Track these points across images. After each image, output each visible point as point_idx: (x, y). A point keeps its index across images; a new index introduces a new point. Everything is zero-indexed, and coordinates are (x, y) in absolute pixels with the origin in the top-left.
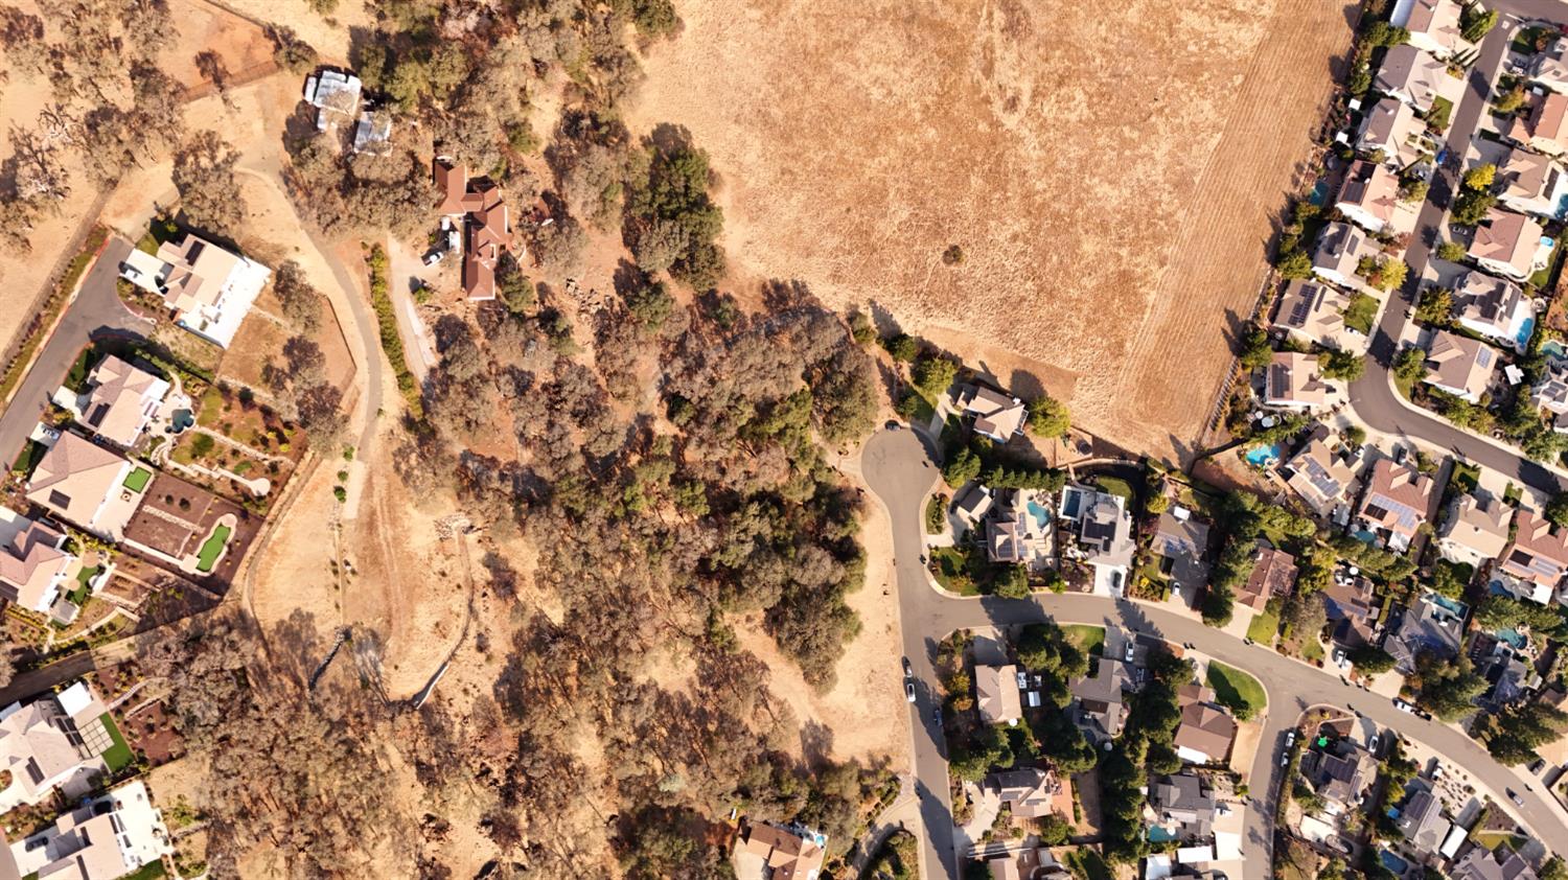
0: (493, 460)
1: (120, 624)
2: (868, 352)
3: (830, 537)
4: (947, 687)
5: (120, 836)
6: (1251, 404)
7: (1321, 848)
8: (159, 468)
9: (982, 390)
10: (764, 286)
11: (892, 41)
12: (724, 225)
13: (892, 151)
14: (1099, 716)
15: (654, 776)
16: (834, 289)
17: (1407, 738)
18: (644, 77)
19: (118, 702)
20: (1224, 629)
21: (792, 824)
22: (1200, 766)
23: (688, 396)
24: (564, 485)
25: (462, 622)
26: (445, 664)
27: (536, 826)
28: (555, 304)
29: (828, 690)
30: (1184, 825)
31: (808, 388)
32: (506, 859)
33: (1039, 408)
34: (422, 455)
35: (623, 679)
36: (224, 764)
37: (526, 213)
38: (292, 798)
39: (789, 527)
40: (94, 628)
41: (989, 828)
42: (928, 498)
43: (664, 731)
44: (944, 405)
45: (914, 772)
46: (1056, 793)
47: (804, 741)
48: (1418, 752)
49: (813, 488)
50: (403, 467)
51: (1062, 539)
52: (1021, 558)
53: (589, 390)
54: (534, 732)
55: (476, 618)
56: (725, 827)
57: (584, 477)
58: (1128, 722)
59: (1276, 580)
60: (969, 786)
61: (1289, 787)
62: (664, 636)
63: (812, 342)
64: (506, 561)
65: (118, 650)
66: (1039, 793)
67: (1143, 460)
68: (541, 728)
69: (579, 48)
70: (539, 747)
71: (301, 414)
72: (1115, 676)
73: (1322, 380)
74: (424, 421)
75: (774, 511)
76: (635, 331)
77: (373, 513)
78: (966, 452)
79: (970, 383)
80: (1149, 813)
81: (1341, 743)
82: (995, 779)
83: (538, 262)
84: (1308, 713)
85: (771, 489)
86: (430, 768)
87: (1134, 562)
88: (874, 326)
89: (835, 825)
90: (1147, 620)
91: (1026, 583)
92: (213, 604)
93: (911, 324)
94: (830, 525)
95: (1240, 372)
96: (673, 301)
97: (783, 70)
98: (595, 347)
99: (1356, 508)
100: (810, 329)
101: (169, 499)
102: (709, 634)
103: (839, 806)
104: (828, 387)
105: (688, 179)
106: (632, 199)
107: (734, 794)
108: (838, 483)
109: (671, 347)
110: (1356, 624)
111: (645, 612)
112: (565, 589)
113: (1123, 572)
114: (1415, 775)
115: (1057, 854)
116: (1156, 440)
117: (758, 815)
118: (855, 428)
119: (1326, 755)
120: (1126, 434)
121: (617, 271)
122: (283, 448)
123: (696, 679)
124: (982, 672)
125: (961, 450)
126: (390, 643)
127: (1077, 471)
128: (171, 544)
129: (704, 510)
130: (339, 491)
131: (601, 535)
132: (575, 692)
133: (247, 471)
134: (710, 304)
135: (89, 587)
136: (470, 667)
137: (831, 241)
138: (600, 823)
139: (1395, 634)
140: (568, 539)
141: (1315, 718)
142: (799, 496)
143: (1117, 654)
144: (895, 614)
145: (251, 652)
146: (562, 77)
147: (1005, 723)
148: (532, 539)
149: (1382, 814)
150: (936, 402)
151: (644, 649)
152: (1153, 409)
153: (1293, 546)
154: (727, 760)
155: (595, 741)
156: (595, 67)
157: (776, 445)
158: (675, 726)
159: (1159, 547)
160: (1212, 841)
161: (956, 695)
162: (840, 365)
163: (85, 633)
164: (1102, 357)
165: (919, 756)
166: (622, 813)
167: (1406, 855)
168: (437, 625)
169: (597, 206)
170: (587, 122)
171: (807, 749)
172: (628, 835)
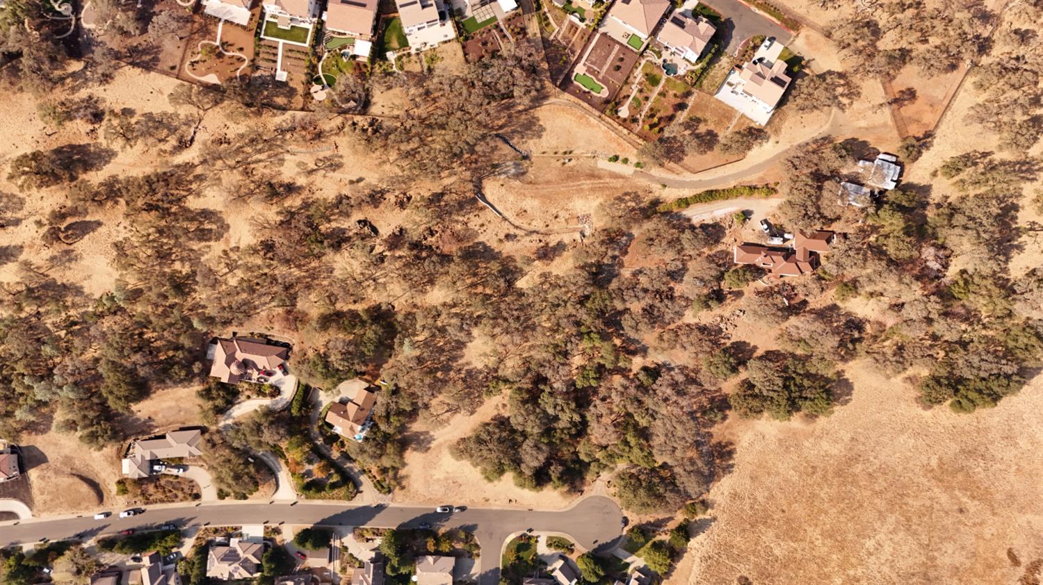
0: (626, 253)
1: (548, 29)
2: (679, 512)
3: (552, 468)
4: (444, 535)
5: (426, 25)
8: (641, 55)
10: (731, 444)
11: (910, 561)
12: (777, 421)
13: (826, 549)
15: (415, 335)
16: (726, 493)
18: (888, 377)
19: (503, 27)
21: (371, 420)
23: (657, 382)
24: (605, 296)
25: (525, 226)
26: (500, 214)
27: (396, 261)
28: (728, 301)
29: (452, 453)
31: (656, 465)
32: (378, 241)
34: (633, 209)
35: (477, 321)
36: (458, 84)
37: (793, 288)
38: (433, 121)
39: (561, 440)
40: (548, 15)
41: (350, 551)
42: (572, 541)
43: (441, 344)
44: (636, 562)
45: (392, 505)
47: (422, 433)
49: (587, 460)
50: (627, 198)
53: (667, 318)
54: (452, 265)
55: (526, 235)
56: (376, 376)
57: (609, 309)
60: (378, 541)
62: (500, 349)
63: (689, 473)
64: (560, 255)
65: (533, 28)
68: (454, 269)
69: (911, 335)
70: (443, 266)
71: (668, 138)
74: (656, 212)
75: (573, 431)
76: (706, 352)
77: (599, 178)
78: (602, 573)
82: (379, 560)
83: (758, 293)
85: (589, 431)
86: (439, 201)
88: (697, 518)
89: (367, 448)
92: (554, 81)
93: (697, 546)
94: (560, 468)
96: (725, 380)
97: (890, 477)
98: (696, 324)
100: (698, 472)
101: (622, 60)
102: (498, 379)
103: (379, 452)
104: (656, 480)
105: (811, 400)
106: (800, 360)
107: (396, 385)
108: (589, 477)
109: (692, 374)
111: (517, 339)
112: (537, 291)
117: (381, 399)
118: (625, 495)
121: (749, 344)
122: (647, 127)
123: (471, 367)
124: (450, 562)
125: (603, 570)
126: (518, 183)
128: (594, 59)
129: (579, 384)
130: (616, 158)
131: (570, 316)
132: (473, 291)
133: (635, 105)
134: (721, 405)
135: (573, 13)
136: (497, 229)
137: (761, 496)
138: (391, 299)
140: (569, 295)
142: (582, 449)
144: (495, 506)
145: (522, 102)
146: (890, 320)
147: (415, 573)
148: (572, 273)
150: (639, 556)
151: (493, 336)
154: (418, 382)
155: (441, 301)
156: (897, 344)
157: (618, 438)
158: (443, 350)
161: (437, 541)
162: (671, 491)
163: (546, 10)
165: (402, 510)
166: (396, 313)
168: (525, 211)
169: (796, 336)
170: (856, 335)
171: (417, 434)
172: (381, 316)
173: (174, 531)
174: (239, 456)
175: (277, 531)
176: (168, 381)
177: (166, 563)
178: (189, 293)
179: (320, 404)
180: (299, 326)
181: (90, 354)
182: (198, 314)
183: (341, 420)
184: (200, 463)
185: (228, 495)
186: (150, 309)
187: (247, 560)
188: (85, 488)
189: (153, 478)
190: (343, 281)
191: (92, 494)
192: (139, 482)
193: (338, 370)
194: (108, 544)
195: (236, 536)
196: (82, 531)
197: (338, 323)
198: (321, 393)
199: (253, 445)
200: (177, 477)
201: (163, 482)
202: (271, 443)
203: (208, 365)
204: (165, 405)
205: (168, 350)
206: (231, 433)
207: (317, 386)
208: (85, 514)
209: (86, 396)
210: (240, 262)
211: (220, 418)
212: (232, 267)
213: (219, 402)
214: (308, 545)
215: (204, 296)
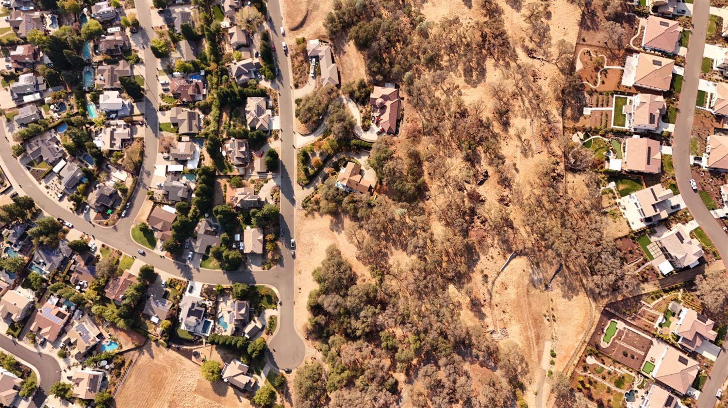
0: (482, 366)
1: (649, 300)
3: (323, 317)
4: (277, 245)
5: (640, 208)
6: (111, 373)
7: (119, 167)
8: (639, 373)
9: (242, 387)
14: (209, 229)
15: (409, 216)
17: (71, 211)
19: (646, 264)
20: (144, 264)
21: (350, 191)
22: (166, 204)
23: (388, 392)
24: (448, 351)
25: (495, 289)
26: (502, 270)
27: (461, 199)
29: (330, 246)
30: (178, 180)
31: (328, 393)
32: (474, 186)
33: (216, 376)
34: (516, 370)
35: (422, 258)
36: (597, 235)
38: (567, 218)
39: (343, 323)
40: (661, 299)
41: (265, 185)
42: (275, 334)
43: (404, 234)
44: (262, 380)
45: (295, 209)
46: (233, 197)
47: (342, 225)
48: (67, 205)
49: (330, 341)
50: (524, 365)
51: (214, 310)
52: (234, 302)
53: (436, 399)
54: (461, 238)
55: (488, 290)
56: (379, 192)
57: (439, 354)
58: (196, 225)
59: (115, 285)
60: (271, 202)
61: (128, 194)
62: (403, 276)
64: (475, 316)
65: (649, 288)
66: (240, 197)
67: (169, 347)
68: (459, 239)
70: (460, 231)
71: (574, 396)
72: (198, 246)
73: (73, 383)
74: (515, 388)
75: (349, 331)
77: (538, 343)
78: (254, 356)
79: (248, 391)
80: (193, 186)
81: (101, 210)
82: (260, 204)
85: (350, 342)
86: (507, 226)
87: (181, 297)
89: (332, 190)
90: (180, 270)
91: (234, 290)
92: (608, 305)
94: (323, 323)
95: (113, 390)
99: (70, 318)
101: (633, 357)
102: (382, 275)
103: (329, 198)
104: (318, 393)
107: (375, 205)
108: (317, 343)
110: (82, 263)
111: (411, 287)
112: (447, 301)
113: (187, 293)
114: (71, 195)
115: (236, 172)
116: (161, 357)
117: (365, 196)
118: (307, 371)
119: (109, 206)
120: (175, 360)
122: (581, 379)
123: (389, 255)
124: (259, 251)
125: (256, 356)
126: (527, 282)
127: (201, 343)
128: (630, 335)
129: (382, 334)
130: (554, 355)
131: (431, 325)
132: (443, 254)
133: (598, 369)
135: (665, 317)
136: (490, 268)
138: (433, 198)
139: (65, 258)
140: (446, 324)
141: (111, 222)
142: (336, 338)
143: (196, 255)
144: (296, 279)
145: (590, 282)
147: (252, 228)
148: (463, 325)
149: (89, 180)
150: (265, 382)
151: (412, 270)
152: (159, 372)
153: (104, 301)
154: (377, 220)
155: (435, 232)
157: (346, 365)
158: (400, 236)
159: (169, 304)
160: (167, 173)
161: (272, 241)
162: (311, 405)
163: (665, 297)
164: (181, 401)
165: (292, 216)
166: (423, 201)
167: (83, 162)
168: (506, 289)
171: (342, 222)
172: (421, 192)
173: (275, 75)
174: (323, 110)
175: (276, 138)
176: (369, 61)
177: (255, 72)
178: (428, 67)
179: (359, 157)
180: (410, 139)
181: (384, 13)
182: (414, 74)
183: (350, 171)
184: (318, 87)
185: (298, 105)
186: (416, 44)
187: (258, 120)
188: (299, 19)
189: (307, 59)
190: (444, 165)
191: (296, 24)
192: (305, 51)
193: (382, 167)
194: (266, 37)
195: (273, 113)
196: (273, 20)
197: (414, 164)
198: (367, 157)
199: (330, 117)
200: (309, 73)
201: (305, 65)
202: (333, 129)
203: (381, 84)
204: (354, 60)
205: (389, 58)
206: (338, 103)
207: (371, 154)
208: (284, 22)
209: (357, 12)
210: (451, 97)
211: (347, 96)
212: (448, 92)
213: (357, 94)
214: (268, 158)
215: (426, 77)
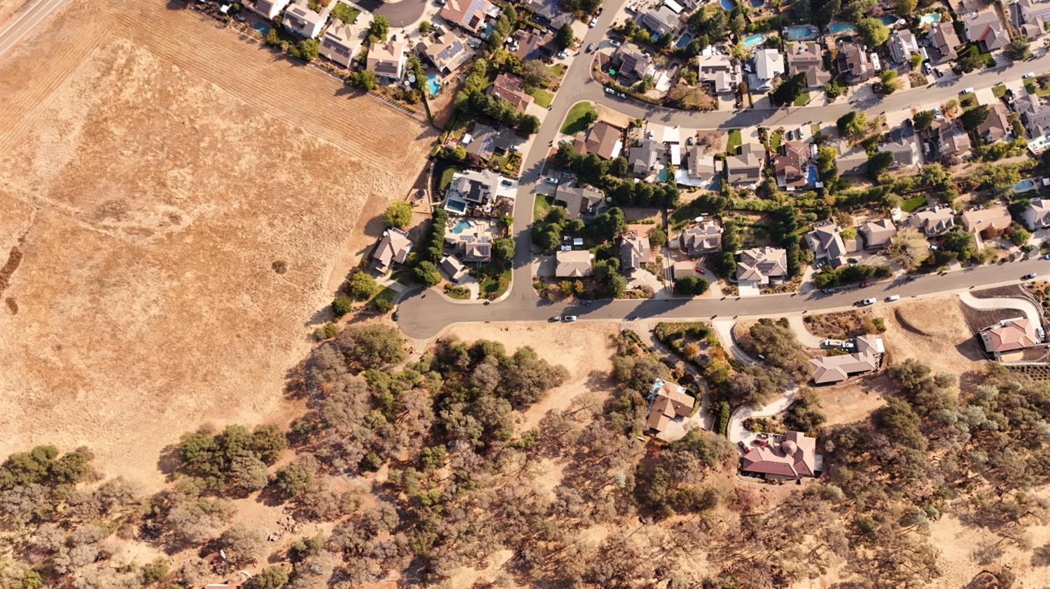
2: (342, 329)
3: (467, 363)
4: (568, 296)
6: (399, 87)
7: (674, 81)
9: (376, 256)
10: (287, 398)
11: (116, 297)
12: (239, 425)
13: (198, 303)
14: (590, 203)
15: (615, 491)
16: (294, 350)
17: (612, 24)
18: (119, 479)
20: (541, 121)
22: (624, 145)
23: (362, 457)
24: (416, 547)
27: (644, 573)
28: (285, 550)
29: (566, 372)
30: (658, 159)
31: (364, 372)
33: (391, 220)
35: (552, 510)
37: (214, 570)
39: (459, 391)
41: (655, 277)
42: (446, 297)
43: (587, 483)
44: (384, 281)
45: (620, 321)
46: (636, 234)
47: (598, 389)
48: (621, 19)
49: (434, 373)
51: (478, 215)
52: (490, 241)
53: (351, 527)
54: (583, 572)
56: (649, 445)
57: (413, 533)
58: (595, 186)
59: (512, 86)
60: (630, 287)
61: (638, 95)
62: (526, 480)
63: (331, 367)
66: (635, 244)
67: (431, 158)
68: (581, 568)
69: (91, 526)
70: (593, 570)
72: (566, 190)
73: (387, 42)
75: (447, 400)
76: (311, 492)
78: (417, 269)
79: (370, 263)
80: (650, 179)
81: (613, 61)
82: (626, 271)
83: (252, 562)
84: (595, 78)
85: (432, 401)
87: (496, 171)
88: (324, 324)
89: (650, 374)
90: (533, 168)
91: (506, 240)
93: (325, 299)
94: (460, 363)
95: (378, 92)
96: (291, 464)
97: (128, 376)
98: (320, 522)
99: (471, 33)
100: (321, 368)
102: (526, 449)
103: (639, 370)
104: (365, 358)
105: (202, 449)
106: (212, 491)
107: (629, 438)
108: (431, 355)
109: (325, 467)
110: (542, 43)
111: (508, 493)
112: (488, 548)
113: (502, 179)
114: (634, 22)
115: (673, 237)
116: (418, 149)
117: (642, 423)
118: (395, 342)
119: (621, 71)
120: (413, 167)
121: (265, 504)
123: (555, 459)
124: (560, 272)
125: (416, 273)
127: (435, 200)
129: (442, 448)
131: (453, 522)
132: (558, 543)
134: (296, 438)
137: (260, 349)
138: (643, 529)
139: (550, 22)
140: (455, 545)
141: (598, 75)
142: (438, 383)
143: (554, 188)
144: (521, 324)
146: (112, 541)
147: (592, 261)
148: (453, 571)
149: (656, 44)
150: (381, 286)
151: (533, 494)
152: (398, 148)
153: (492, 73)
154: (607, 441)
155: (590, 530)
156: (107, 515)
157: (402, 397)
158: (584, 475)
159: (487, 155)
160: (668, 144)
161: (573, 290)
162: (350, 349)
164: (360, 177)
165: (610, 317)
166: (638, 513)
167: (680, 33)
169: (215, 517)
170: (149, 523)
171: (602, 388)
172: (652, 510)
173: (823, 287)
174: (773, 360)
175: (726, 292)
176: (857, 431)
177: (825, 259)
178: (853, 524)
179: (702, 415)
180: (733, 494)
181: (939, 454)
182: (839, 502)
183: (679, 400)
184: (809, 351)
185: (778, 323)
186: (890, 506)
187: (751, 265)
188: (915, 323)
189: (852, 335)
190: (695, 547)
191: (906, 318)
192: (864, 331)
193: (689, 450)
194: (881, 273)
195: (764, 286)
196: (910, 284)
197: (695, 499)
198: (702, 426)
199: (762, 371)
200: (830, 337)
201: (842, 332)
202: (744, 374)
203: (820, 448)
204: (855, 406)
205: (862, 462)
206: (785, 382)
207: (708, 432)
208: (909, 299)
209: (934, 411)
210: (806, 561)
211: (798, 396)
212: (813, 556)
213: (801, 412)
214: (695, 281)
215: (837, 521)
